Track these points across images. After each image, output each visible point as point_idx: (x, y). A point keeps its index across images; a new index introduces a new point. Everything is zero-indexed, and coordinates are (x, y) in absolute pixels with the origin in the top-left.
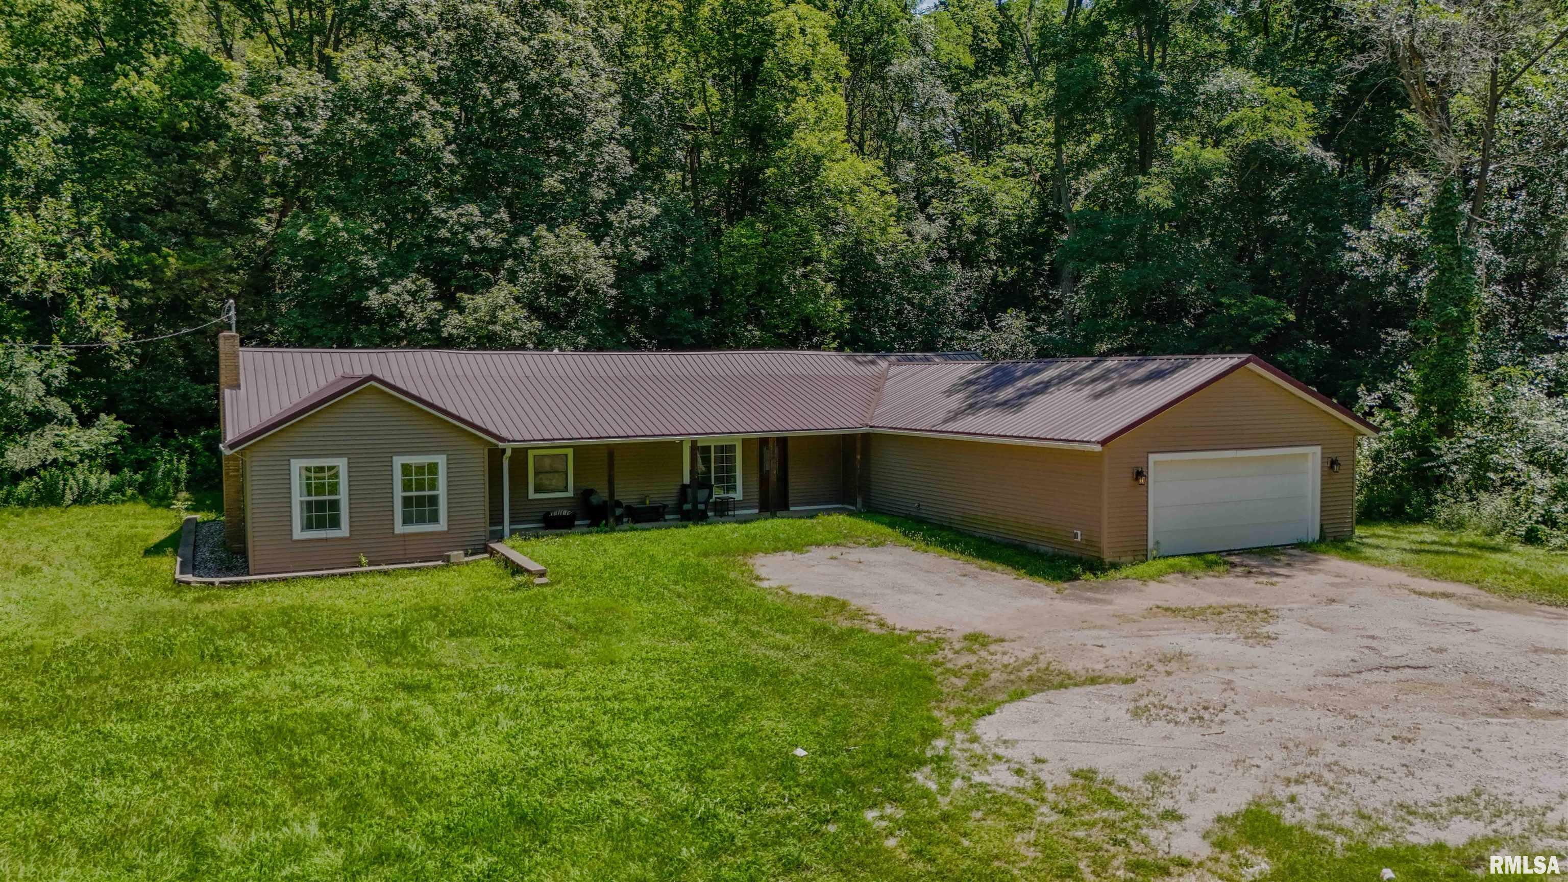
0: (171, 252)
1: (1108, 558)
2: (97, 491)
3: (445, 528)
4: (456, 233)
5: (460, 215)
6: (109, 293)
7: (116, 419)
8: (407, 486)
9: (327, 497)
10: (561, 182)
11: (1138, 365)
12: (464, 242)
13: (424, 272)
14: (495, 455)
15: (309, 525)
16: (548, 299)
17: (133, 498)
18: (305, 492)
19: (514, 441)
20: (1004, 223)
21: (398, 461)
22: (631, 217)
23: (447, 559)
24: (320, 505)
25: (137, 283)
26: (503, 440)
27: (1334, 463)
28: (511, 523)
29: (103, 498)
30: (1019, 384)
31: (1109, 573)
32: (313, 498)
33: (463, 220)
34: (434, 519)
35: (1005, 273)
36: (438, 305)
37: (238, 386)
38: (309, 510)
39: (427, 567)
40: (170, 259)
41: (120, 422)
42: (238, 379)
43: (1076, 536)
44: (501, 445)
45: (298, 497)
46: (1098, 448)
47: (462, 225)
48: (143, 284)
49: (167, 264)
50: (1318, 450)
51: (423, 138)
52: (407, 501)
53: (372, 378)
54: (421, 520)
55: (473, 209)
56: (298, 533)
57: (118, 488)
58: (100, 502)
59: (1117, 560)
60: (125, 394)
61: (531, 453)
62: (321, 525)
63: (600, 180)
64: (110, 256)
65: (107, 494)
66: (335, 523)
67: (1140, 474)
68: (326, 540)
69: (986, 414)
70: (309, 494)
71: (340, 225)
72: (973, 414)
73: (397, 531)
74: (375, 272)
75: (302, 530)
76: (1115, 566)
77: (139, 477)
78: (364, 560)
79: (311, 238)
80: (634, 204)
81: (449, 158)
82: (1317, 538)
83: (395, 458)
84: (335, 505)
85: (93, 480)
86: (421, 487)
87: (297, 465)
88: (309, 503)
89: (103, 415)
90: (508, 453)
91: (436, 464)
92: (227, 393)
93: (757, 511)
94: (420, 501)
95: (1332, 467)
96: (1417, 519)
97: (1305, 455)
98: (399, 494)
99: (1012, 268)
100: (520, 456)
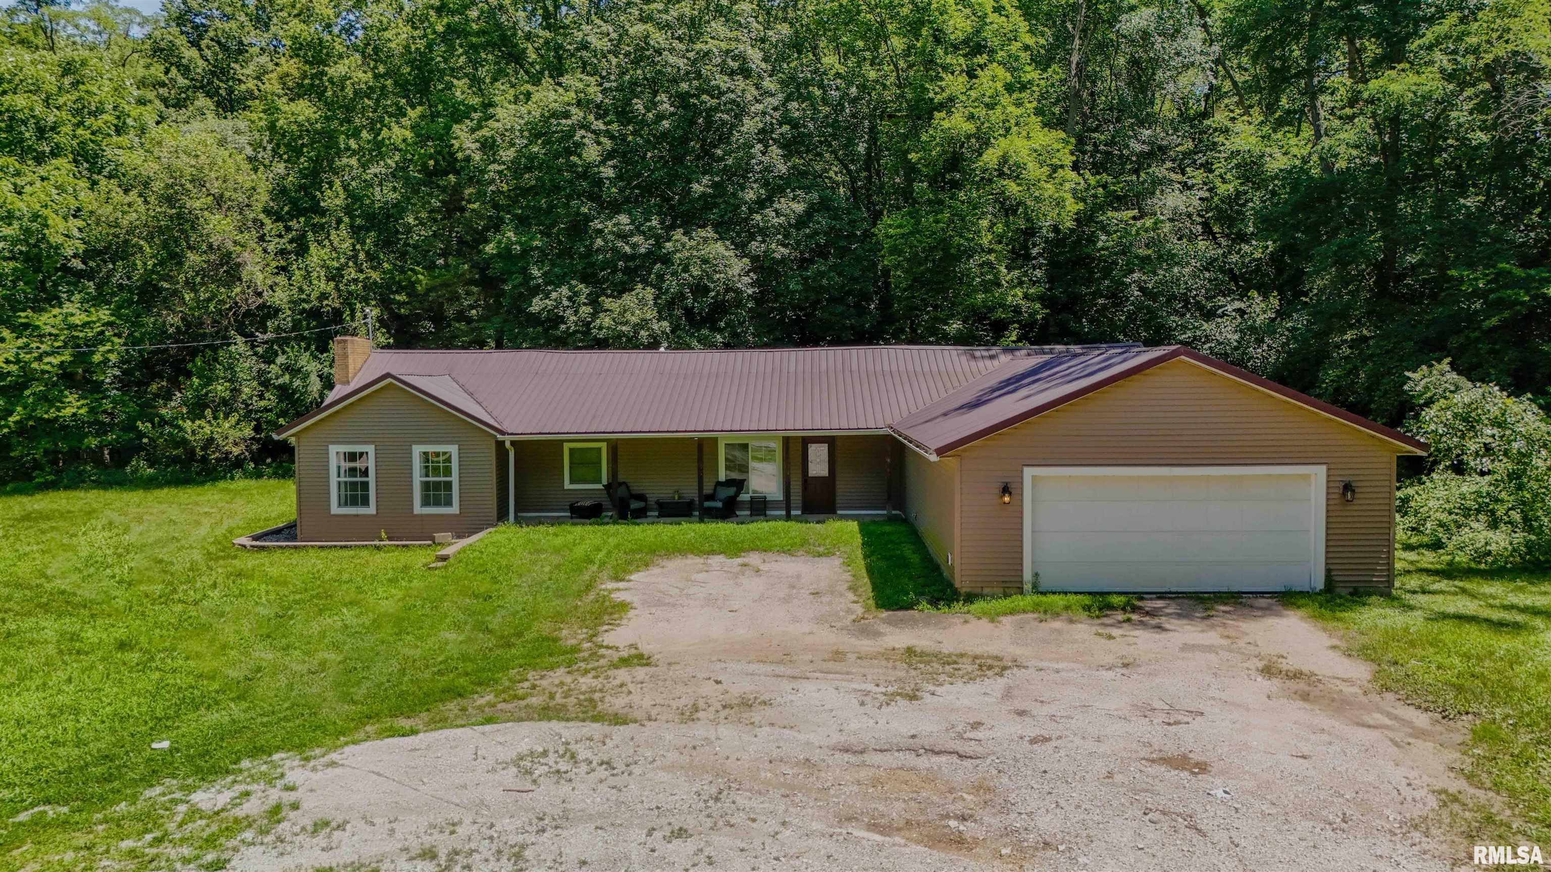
0: (421, 270)
1: (963, 588)
3: (456, 511)
4: (610, 242)
5: (614, 225)
8: (424, 472)
9: (359, 480)
13: (579, 278)
14: (501, 450)
15: (344, 502)
18: (341, 472)
19: (512, 434)
21: (417, 450)
23: (433, 539)
24: (354, 486)
25: (398, 297)
26: (502, 433)
27: (1347, 487)
32: (348, 480)
33: (615, 230)
34: (449, 503)
36: (589, 309)
38: (345, 489)
39: (414, 546)
40: (420, 276)
44: (505, 440)
45: (335, 478)
47: (615, 234)
48: (401, 298)
49: (419, 281)
50: (1321, 471)
51: (582, 157)
52: (426, 486)
53: (389, 375)
54: (437, 503)
55: (625, 218)
56: (335, 509)
59: (977, 591)
61: (567, 447)
62: (354, 502)
66: (365, 502)
67: (1005, 491)
68: (357, 515)
70: (345, 475)
71: (515, 239)
73: (416, 512)
74: (540, 281)
75: (340, 505)
76: (970, 598)
78: (383, 535)
79: (495, 252)
80: (782, 204)
81: (607, 174)
83: (414, 447)
84: (365, 487)
86: (437, 473)
87: (334, 450)
88: (345, 483)
90: (513, 445)
91: (450, 453)
94: (437, 486)
95: (1344, 494)
97: (1306, 477)
98: (418, 479)
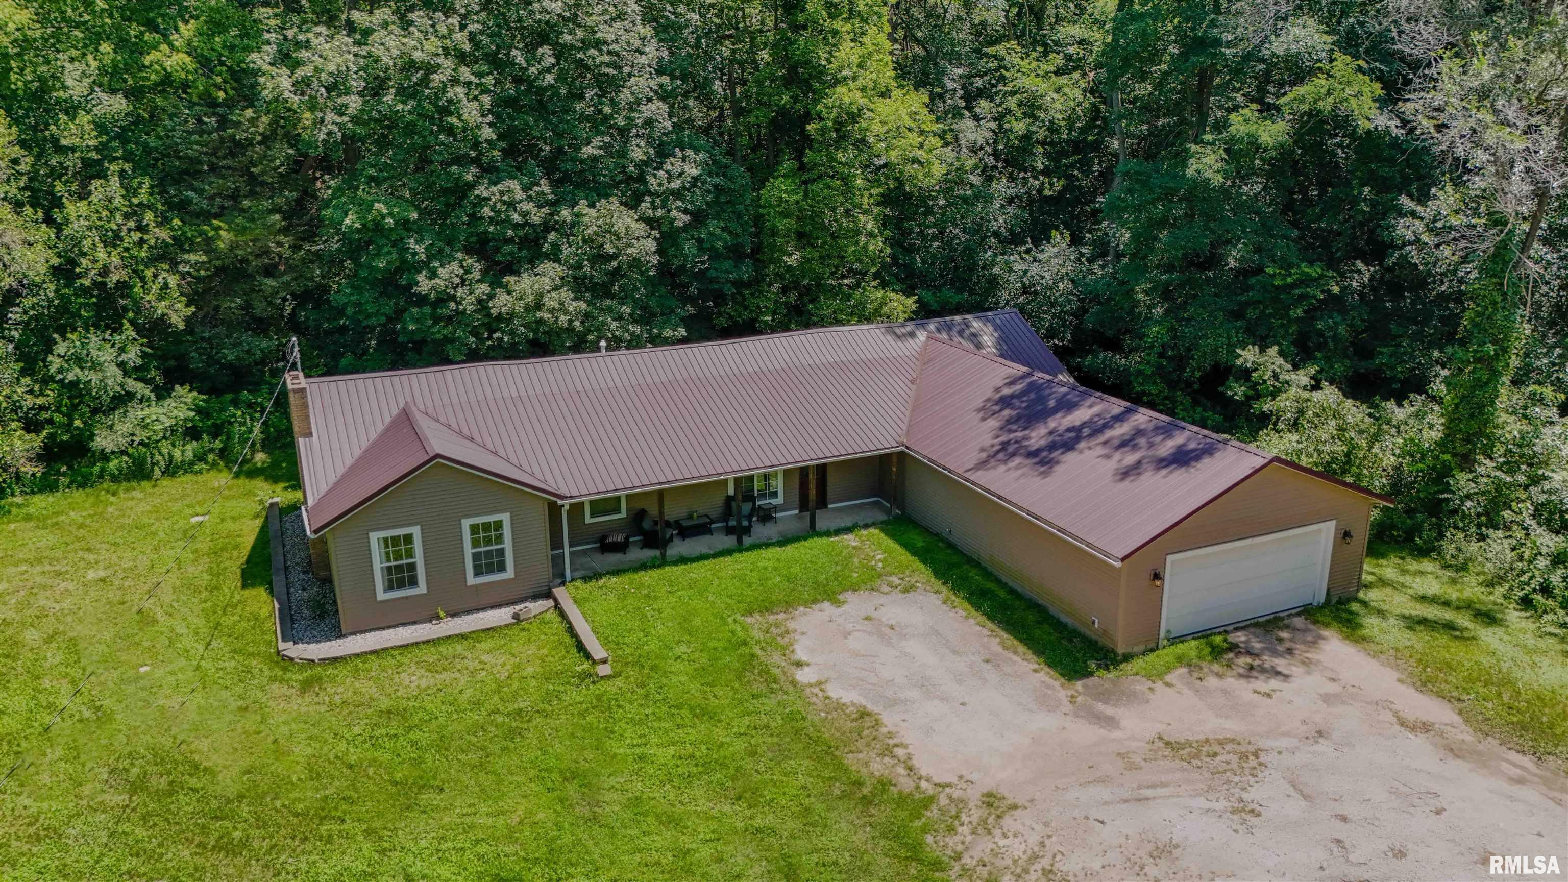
0: (222, 224)
1: (1121, 650)
2: (183, 461)
3: (513, 576)
4: (499, 212)
5: (502, 193)
6: (168, 271)
7: (190, 391)
8: (476, 543)
9: (404, 562)
10: (600, 148)
11: (1166, 431)
12: (508, 221)
13: (468, 251)
14: (554, 510)
15: (390, 586)
16: (592, 268)
17: (214, 465)
18: (384, 558)
19: (571, 497)
20: (1053, 129)
21: (467, 522)
22: (670, 179)
23: (517, 616)
24: (399, 568)
26: (562, 497)
27: (1347, 534)
28: (571, 546)
29: (188, 467)
30: (1052, 424)
31: (1122, 666)
32: (393, 564)
33: (505, 198)
34: (502, 568)
35: (1051, 185)
36: (485, 287)
37: (311, 434)
38: (390, 574)
39: (500, 627)
40: (222, 232)
41: (195, 394)
42: (310, 428)
43: (1094, 622)
44: (560, 502)
45: (378, 565)
46: (1118, 564)
47: (505, 203)
49: (219, 237)
50: (1332, 523)
51: (459, 117)
52: (477, 557)
53: (438, 456)
54: (490, 571)
55: (514, 185)
56: (381, 595)
57: (200, 457)
58: (186, 471)
59: (1129, 650)
60: (193, 354)
62: (401, 585)
63: (638, 135)
64: (164, 234)
65: (191, 464)
66: (413, 582)
67: (1157, 576)
68: (407, 598)
69: (1017, 468)
70: (389, 560)
71: (385, 211)
72: (1005, 462)
73: (469, 584)
74: (423, 257)
75: (385, 591)
76: (1127, 658)
77: (218, 444)
78: (441, 611)
79: (357, 225)
80: (673, 164)
81: (487, 133)
82: (1322, 600)
83: (463, 520)
84: (412, 567)
85: (177, 454)
86: (488, 542)
87: (375, 537)
88: (389, 568)
89: (177, 387)
90: (567, 507)
91: (501, 521)
92: (301, 442)
93: (797, 512)
94: (489, 554)
95: (1342, 534)
96: (1423, 553)
98: (469, 551)
99: (1059, 180)
100: (577, 509)
